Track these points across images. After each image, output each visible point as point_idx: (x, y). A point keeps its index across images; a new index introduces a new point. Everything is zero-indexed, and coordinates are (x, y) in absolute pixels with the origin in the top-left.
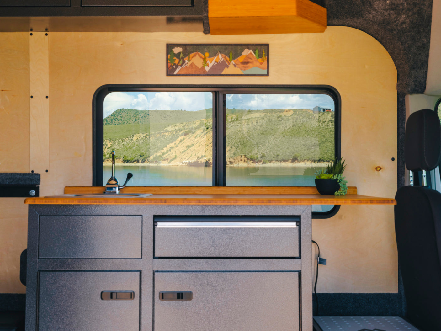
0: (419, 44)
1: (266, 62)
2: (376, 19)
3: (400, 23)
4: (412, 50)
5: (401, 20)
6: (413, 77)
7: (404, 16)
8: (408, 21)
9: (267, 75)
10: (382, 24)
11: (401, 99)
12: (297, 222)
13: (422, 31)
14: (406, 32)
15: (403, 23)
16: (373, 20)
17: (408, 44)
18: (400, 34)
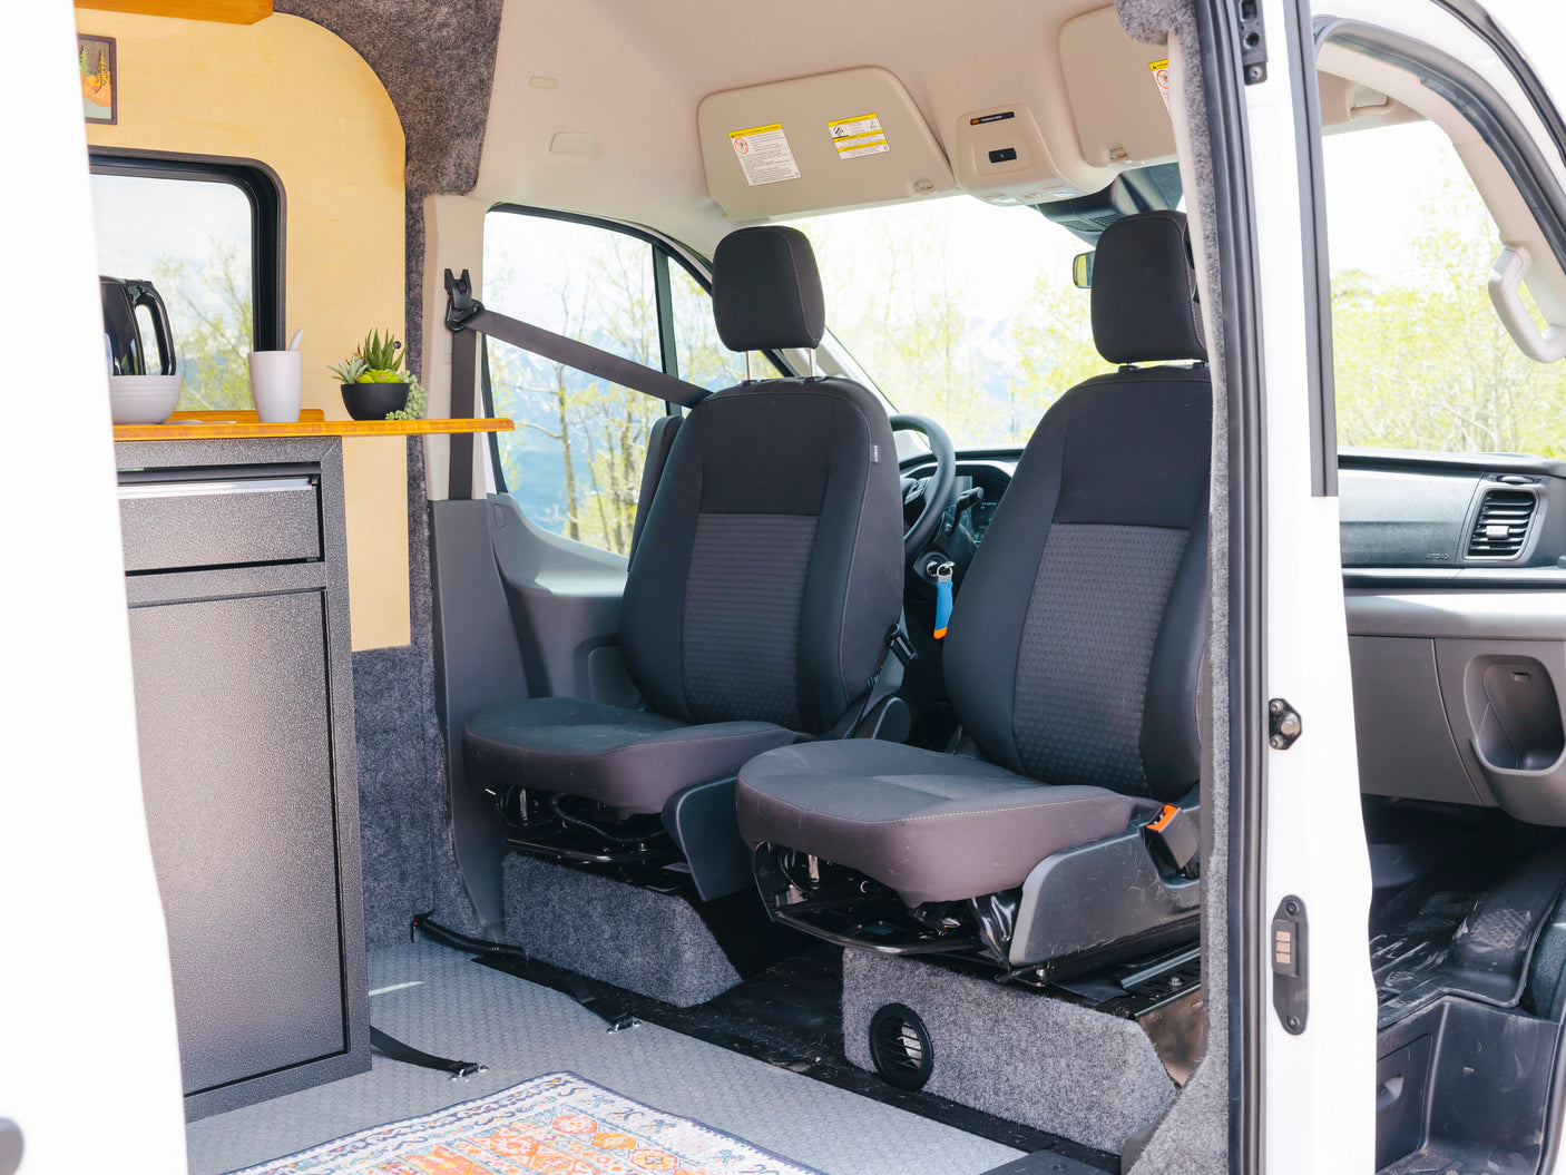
0: (472, 79)
1: (107, 87)
2: (381, 8)
3: (436, 24)
4: (457, 93)
5: (439, 18)
6: (454, 155)
7: (445, 10)
8: (453, 21)
9: (113, 120)
10: (395, 21)
11: (415, 206)
12: (311, 477)
13: (480, 49)
14: (448, 49)
15: (443, 25)
16: (374, 10)
17: (451, 75)
18: (436, 51)
